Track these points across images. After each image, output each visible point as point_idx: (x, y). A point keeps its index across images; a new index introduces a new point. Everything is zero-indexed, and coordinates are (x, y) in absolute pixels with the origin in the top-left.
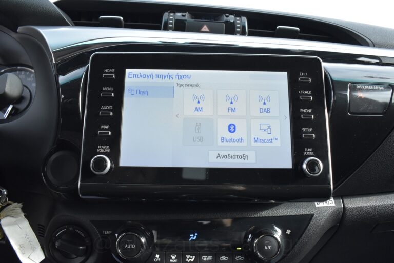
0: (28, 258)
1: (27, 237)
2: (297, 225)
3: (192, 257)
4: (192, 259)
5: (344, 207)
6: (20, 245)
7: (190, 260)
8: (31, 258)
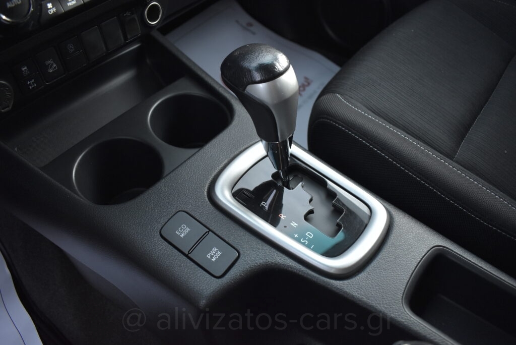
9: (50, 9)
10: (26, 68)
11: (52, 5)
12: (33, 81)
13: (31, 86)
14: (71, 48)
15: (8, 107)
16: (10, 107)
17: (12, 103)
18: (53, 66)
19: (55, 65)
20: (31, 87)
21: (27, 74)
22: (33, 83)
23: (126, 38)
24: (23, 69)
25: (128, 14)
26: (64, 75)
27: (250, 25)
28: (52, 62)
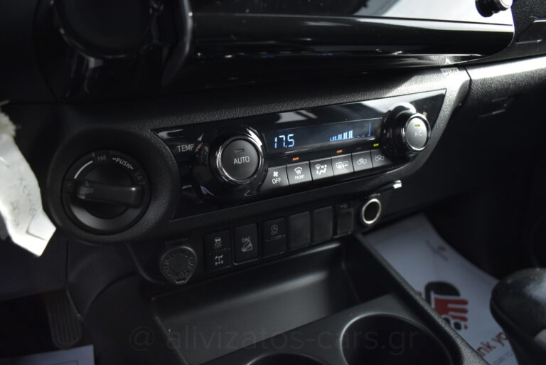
0: (28, 232)
1: (24, 183)
2: (430, 106)
3: (322, 167)
4: (323, 169)
5: (471, 80)
6: (12, 204)
7: (322, 171)
8: (31, 231)
9: (275, 178)
10: (219, 240)
11: (278, 174)
12: (221, 257)
13: (218, 262)
14: (275, 229)
15: (184, 279)
16: (186, 281)
17: (190, 276)
18: (248, 245)
19: (250, 245)
20: (216, 263)
21: (218, 246)
22: (221, 259)
23: (335, 233)
24: (216, 240)
25: (345, 206)
26: (257, 259)
27: (442, 249)
28: (249, 241)
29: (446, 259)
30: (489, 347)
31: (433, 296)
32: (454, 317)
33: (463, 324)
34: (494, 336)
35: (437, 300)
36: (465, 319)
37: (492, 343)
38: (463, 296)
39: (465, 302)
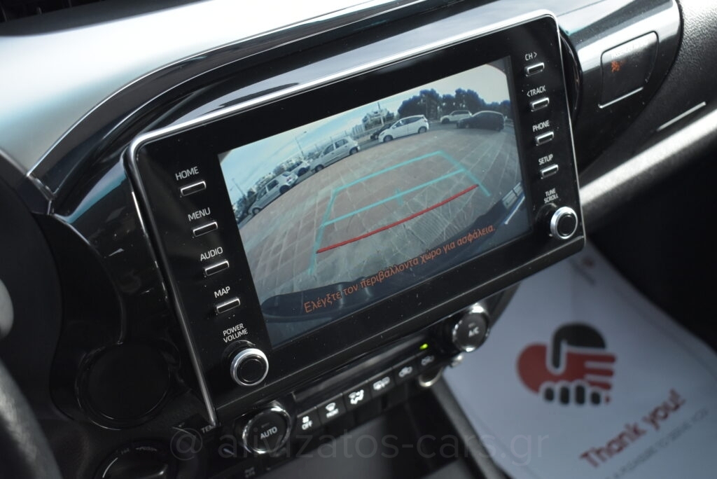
3: (358, 394)
4: (359, 396)
7: (357, 399)
9: (305, 423)
29: (592, 281)
30: (636, 432)
31: (565, 348)
32: (593, 384)
33: (603, 394)
34: (647, 413)
35: (570, 357)
36: (607, 386)
37: (643, 426)
38: (611, 349)
39: (611, 359)
